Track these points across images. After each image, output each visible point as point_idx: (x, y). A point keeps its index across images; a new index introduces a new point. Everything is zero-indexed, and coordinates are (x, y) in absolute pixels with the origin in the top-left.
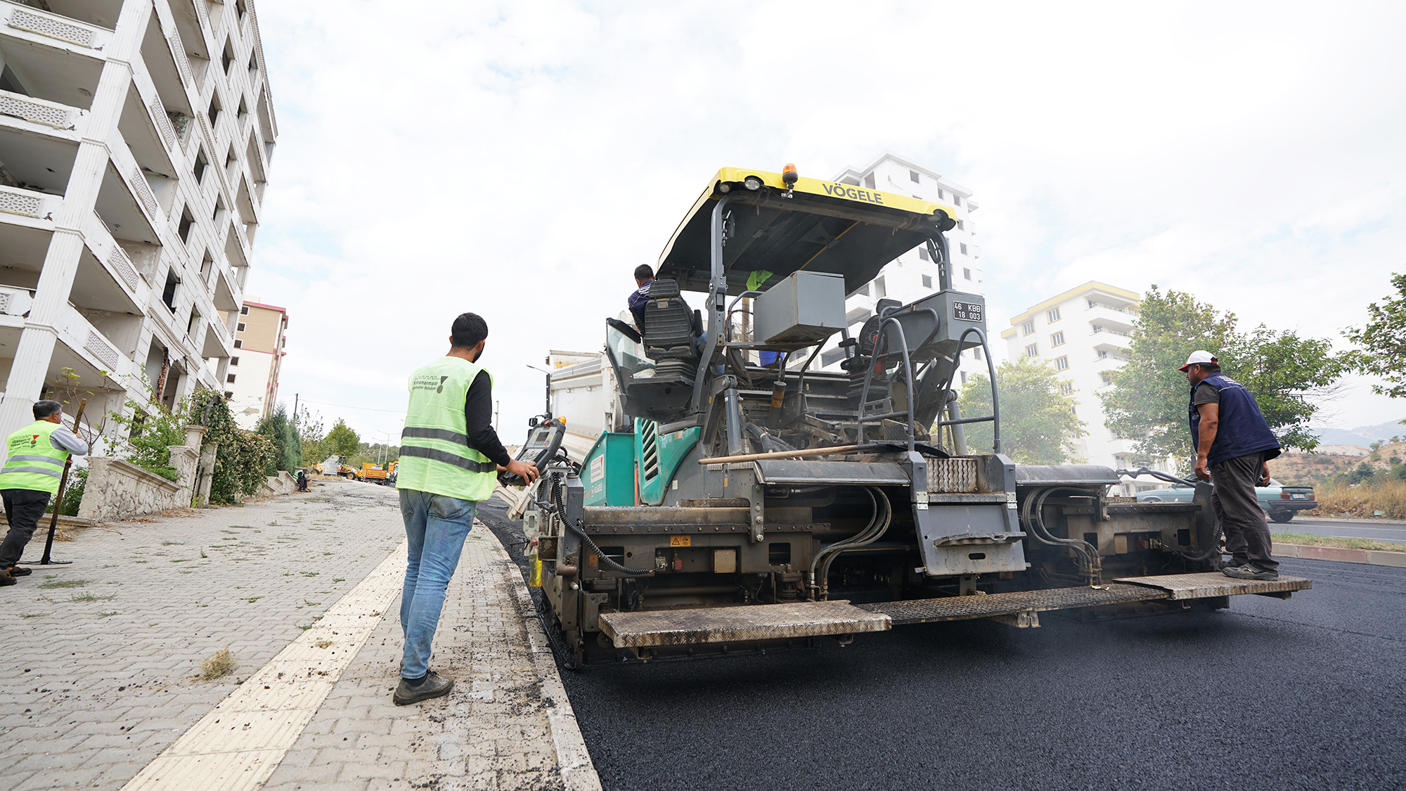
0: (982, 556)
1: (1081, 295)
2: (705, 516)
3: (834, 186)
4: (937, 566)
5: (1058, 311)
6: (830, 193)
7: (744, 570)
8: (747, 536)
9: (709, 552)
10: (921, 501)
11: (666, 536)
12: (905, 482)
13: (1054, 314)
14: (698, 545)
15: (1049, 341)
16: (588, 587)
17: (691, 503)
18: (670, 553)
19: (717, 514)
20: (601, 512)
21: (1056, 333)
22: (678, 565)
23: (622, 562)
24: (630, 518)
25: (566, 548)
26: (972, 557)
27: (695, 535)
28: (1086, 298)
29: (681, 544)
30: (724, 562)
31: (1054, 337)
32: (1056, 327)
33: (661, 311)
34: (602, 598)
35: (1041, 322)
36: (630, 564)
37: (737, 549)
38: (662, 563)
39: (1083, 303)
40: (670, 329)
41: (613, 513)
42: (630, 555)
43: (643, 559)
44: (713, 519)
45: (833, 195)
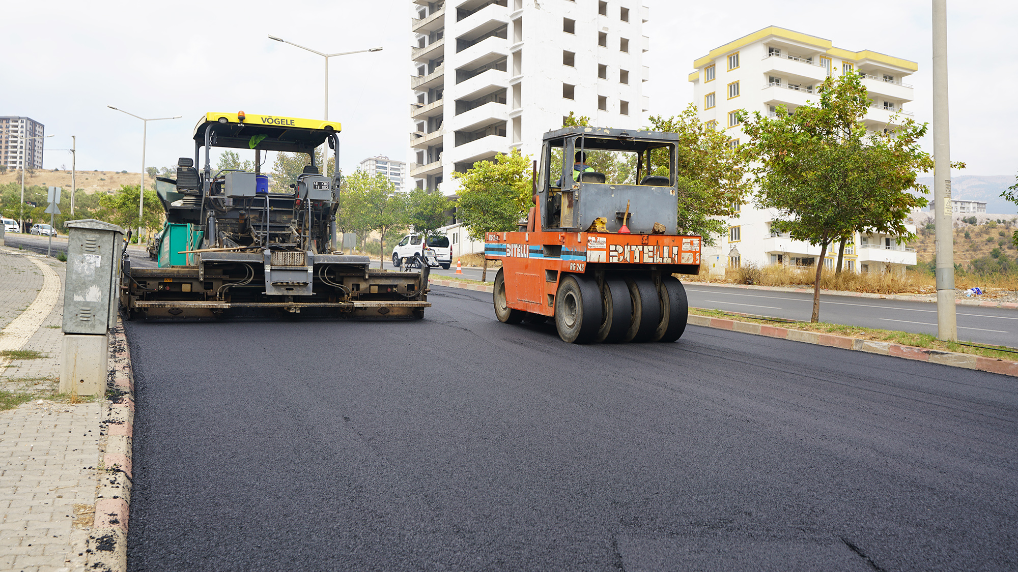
0: (292, 289)
1: (761, 40)
2: (178, 271)
3: (268, 118)
4: (270, 291)
5: (737, 56)
6: (264, 122)
7: (193, 291)
8: (197, 279)
9: (180, 285)
10: (268, 269)
11: (163, 278)
12: (261, 261)
13: (734, 59)
14: (175, 282)
15: (726, 90)
16: (133, 294)
17: (173, 267)
18: (165, 284)
19: (183, 271)
20: (138, 269)
21: (733, 83)
22: (168, 288)
23: (145, 287)
24: (149, 271)
25: (124, 281)
26: (287, 289)
27: (174, 278)
28: (766, 44)
29: (169, 281)
30: (186, 288)
31: (731, 87)
32: (734, 76)
33: (184, 173)
34: (137, 297)
35: (722, 66)
36: (148, 287)
37: (191, 284)
38: (161, 287)
39: (762, 51)
40: (189, 181)
41: (142, 270)
42: (149, 284)
43: (153, 286)
44: (181, 272)
45: (266, 123)
